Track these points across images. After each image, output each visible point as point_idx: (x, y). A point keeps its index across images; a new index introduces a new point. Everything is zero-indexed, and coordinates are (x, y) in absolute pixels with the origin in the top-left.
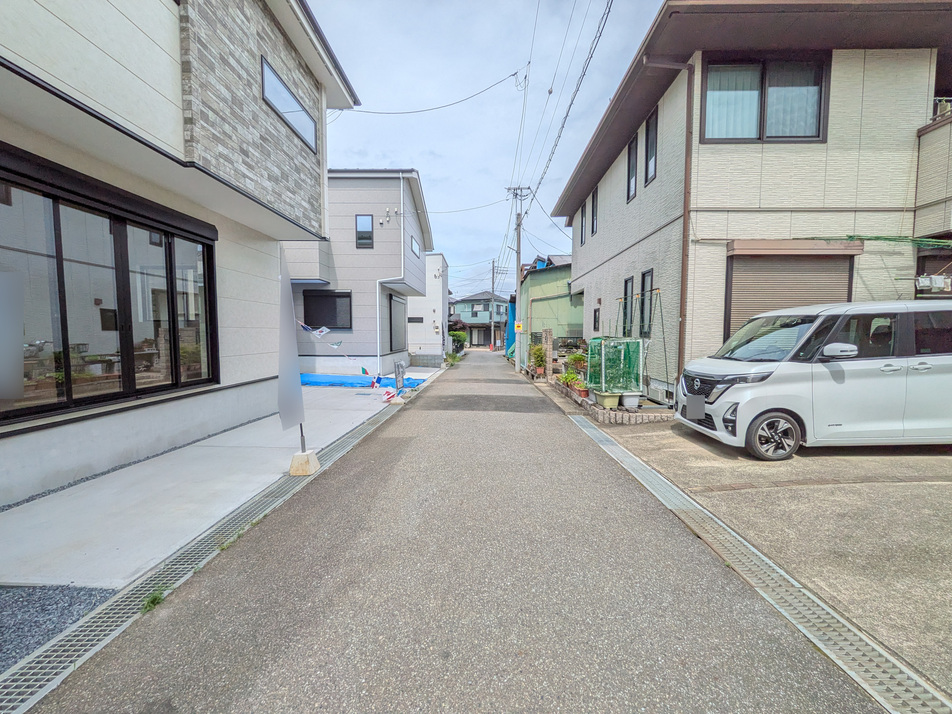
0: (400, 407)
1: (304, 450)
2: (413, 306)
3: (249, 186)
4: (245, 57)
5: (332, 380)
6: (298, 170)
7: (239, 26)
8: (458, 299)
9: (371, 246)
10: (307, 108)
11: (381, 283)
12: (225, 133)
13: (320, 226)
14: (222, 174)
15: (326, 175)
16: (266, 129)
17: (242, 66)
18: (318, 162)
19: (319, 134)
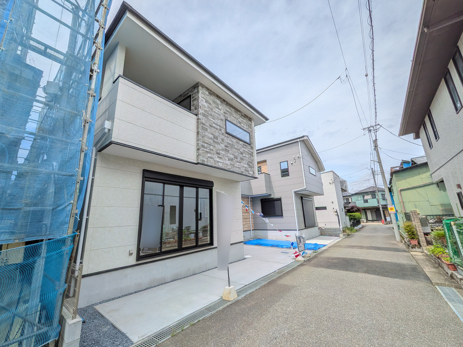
0: (300, 263)
1: (229, 286)
2: (318, 201)
3: (220, 165)
4: (219, 122)
5: (273, 243)
6: (242, 153)
7: (217, 113)
8: (353, 193)
9: (288, 175)
10: (245, 129)
11: (295, 192)
12: (210, 149)
13: (254, 173)
14: (209, 164)
15: (255, 152)
16: (227, 142)
17: (218, 125)
18: (252, 148)
19: (251, 136)
